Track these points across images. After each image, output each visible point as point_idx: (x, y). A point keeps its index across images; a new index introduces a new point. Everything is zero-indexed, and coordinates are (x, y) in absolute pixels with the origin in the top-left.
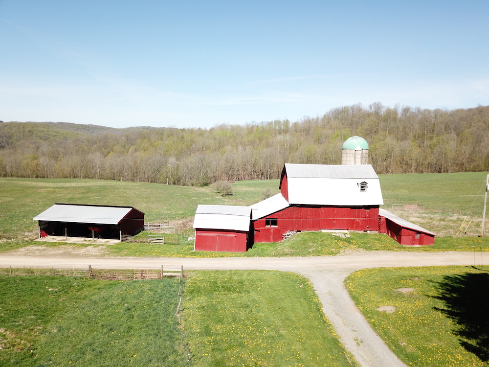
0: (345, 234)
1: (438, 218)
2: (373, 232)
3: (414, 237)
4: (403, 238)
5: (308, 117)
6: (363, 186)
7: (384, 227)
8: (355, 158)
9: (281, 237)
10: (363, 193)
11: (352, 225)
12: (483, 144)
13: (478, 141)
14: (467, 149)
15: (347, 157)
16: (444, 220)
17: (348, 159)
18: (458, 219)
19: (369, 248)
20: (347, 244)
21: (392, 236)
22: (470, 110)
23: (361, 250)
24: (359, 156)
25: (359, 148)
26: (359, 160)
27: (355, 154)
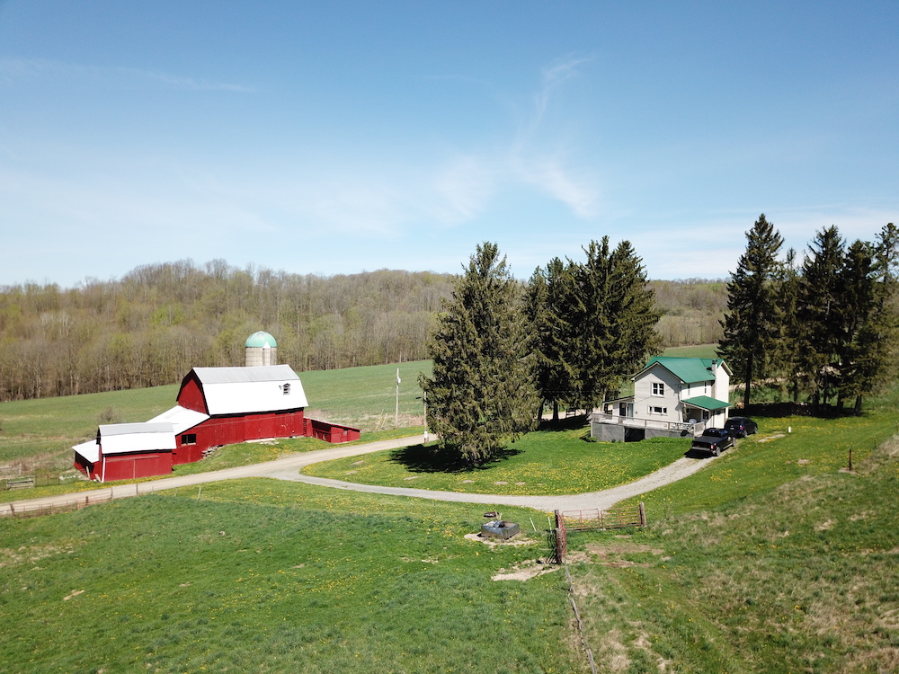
0: (272, 442)
1: (351, 420)
2: (299, 437)
3: (342, 434)
4: (333, 436)
5: (96, 280)
6: (286, 388)
7: (310, 429)
8: (263, 357)
9: (200, 456)
10: (286, 396)
11: (277, 432)
12: (375, 327)
13: (369, 323)
14: (356, 334)
15: (253, 357)
16: (356, 421)
17: (255, 359)
18: (370, 419)
19: (303, 450)
20: (280, 450)
21: (321, 438)
22: (353, 277)
23: (297, 452)
24: (268, 355)
25: (267, 346)
26: (268, 360)
27: (263, 353)
